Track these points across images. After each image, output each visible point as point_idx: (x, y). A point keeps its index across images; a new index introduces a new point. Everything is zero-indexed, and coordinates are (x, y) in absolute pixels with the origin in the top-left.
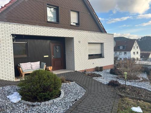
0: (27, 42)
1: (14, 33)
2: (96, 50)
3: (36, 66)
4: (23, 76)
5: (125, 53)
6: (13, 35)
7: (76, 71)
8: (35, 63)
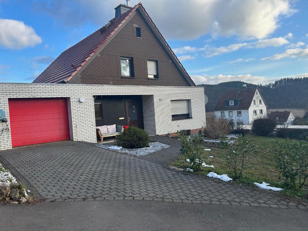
0: (102, 103)
1: (95, 95)
2: (182, 109)
3: (112, 129)
4: (102, 140)
5: (239, 113)
6: (94, 96)
7: (158, 135)
8: (111, 126)
